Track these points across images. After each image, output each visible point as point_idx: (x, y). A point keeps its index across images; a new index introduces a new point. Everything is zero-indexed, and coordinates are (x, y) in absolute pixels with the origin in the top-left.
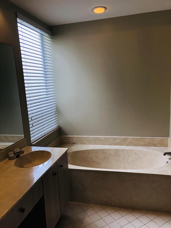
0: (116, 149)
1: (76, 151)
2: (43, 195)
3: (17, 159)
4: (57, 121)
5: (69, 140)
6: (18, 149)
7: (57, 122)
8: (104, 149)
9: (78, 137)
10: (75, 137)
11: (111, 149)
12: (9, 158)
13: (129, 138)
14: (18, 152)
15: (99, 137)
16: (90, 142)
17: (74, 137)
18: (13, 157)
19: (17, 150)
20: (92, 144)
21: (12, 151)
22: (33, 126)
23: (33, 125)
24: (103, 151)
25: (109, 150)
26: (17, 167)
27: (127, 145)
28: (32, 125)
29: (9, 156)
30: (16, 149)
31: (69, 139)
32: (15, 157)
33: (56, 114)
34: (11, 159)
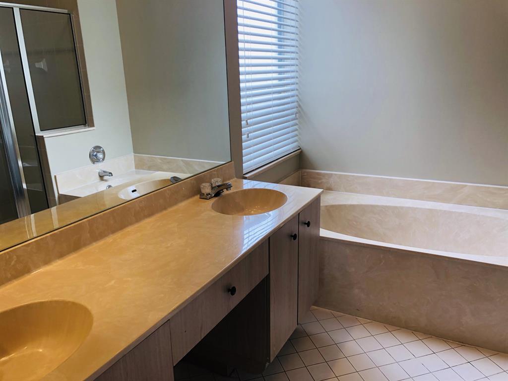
0: (431, 210)
1: (334, 204)
2: (268, 273)
3: (217, 198)
4: (297, 135)
5: (320, 182)
6: (219, 180)
7: (296, 138)
8: (402, 208)
9: (341, 175)
10: (336, 175)
11: (417, 208)
12: (200, 195)
13: (466, 186)
14: (219, 186)
15: (391, 179)
16: (367, 188)
17: (332, 174)
18: (209, 194)
19: (217, 181)
20: (373, 194)
21: (207, 182)
22: (249, 139)
23: (248, 137)
24: (397, 211)
25: (414, 209)
26: (217, 212)
27: (460, 203)
28: (246, 136)
29: (201, 192)
30: (215, 179)
31: (320, 179)
32: (213, 195)
33: (297, 119)
34: (204, 197)
